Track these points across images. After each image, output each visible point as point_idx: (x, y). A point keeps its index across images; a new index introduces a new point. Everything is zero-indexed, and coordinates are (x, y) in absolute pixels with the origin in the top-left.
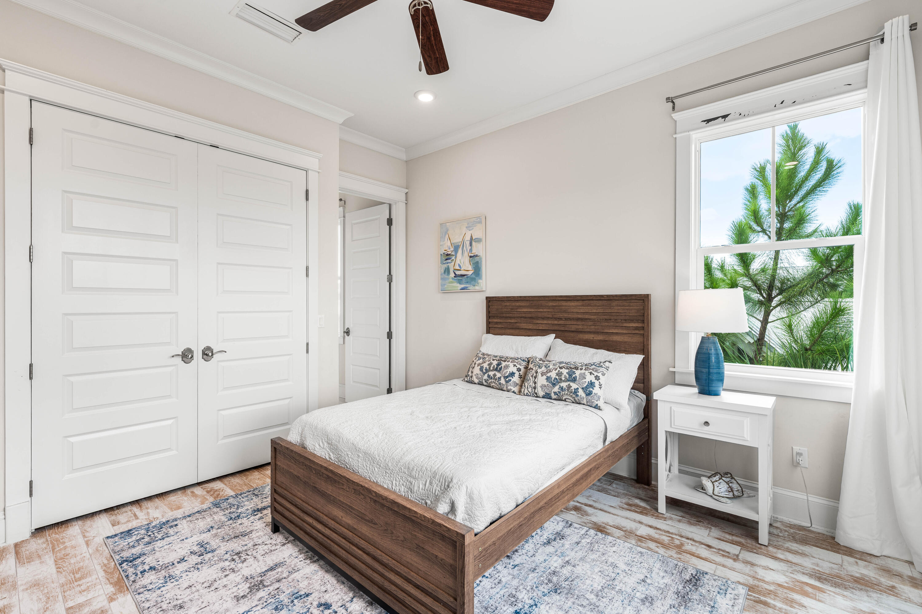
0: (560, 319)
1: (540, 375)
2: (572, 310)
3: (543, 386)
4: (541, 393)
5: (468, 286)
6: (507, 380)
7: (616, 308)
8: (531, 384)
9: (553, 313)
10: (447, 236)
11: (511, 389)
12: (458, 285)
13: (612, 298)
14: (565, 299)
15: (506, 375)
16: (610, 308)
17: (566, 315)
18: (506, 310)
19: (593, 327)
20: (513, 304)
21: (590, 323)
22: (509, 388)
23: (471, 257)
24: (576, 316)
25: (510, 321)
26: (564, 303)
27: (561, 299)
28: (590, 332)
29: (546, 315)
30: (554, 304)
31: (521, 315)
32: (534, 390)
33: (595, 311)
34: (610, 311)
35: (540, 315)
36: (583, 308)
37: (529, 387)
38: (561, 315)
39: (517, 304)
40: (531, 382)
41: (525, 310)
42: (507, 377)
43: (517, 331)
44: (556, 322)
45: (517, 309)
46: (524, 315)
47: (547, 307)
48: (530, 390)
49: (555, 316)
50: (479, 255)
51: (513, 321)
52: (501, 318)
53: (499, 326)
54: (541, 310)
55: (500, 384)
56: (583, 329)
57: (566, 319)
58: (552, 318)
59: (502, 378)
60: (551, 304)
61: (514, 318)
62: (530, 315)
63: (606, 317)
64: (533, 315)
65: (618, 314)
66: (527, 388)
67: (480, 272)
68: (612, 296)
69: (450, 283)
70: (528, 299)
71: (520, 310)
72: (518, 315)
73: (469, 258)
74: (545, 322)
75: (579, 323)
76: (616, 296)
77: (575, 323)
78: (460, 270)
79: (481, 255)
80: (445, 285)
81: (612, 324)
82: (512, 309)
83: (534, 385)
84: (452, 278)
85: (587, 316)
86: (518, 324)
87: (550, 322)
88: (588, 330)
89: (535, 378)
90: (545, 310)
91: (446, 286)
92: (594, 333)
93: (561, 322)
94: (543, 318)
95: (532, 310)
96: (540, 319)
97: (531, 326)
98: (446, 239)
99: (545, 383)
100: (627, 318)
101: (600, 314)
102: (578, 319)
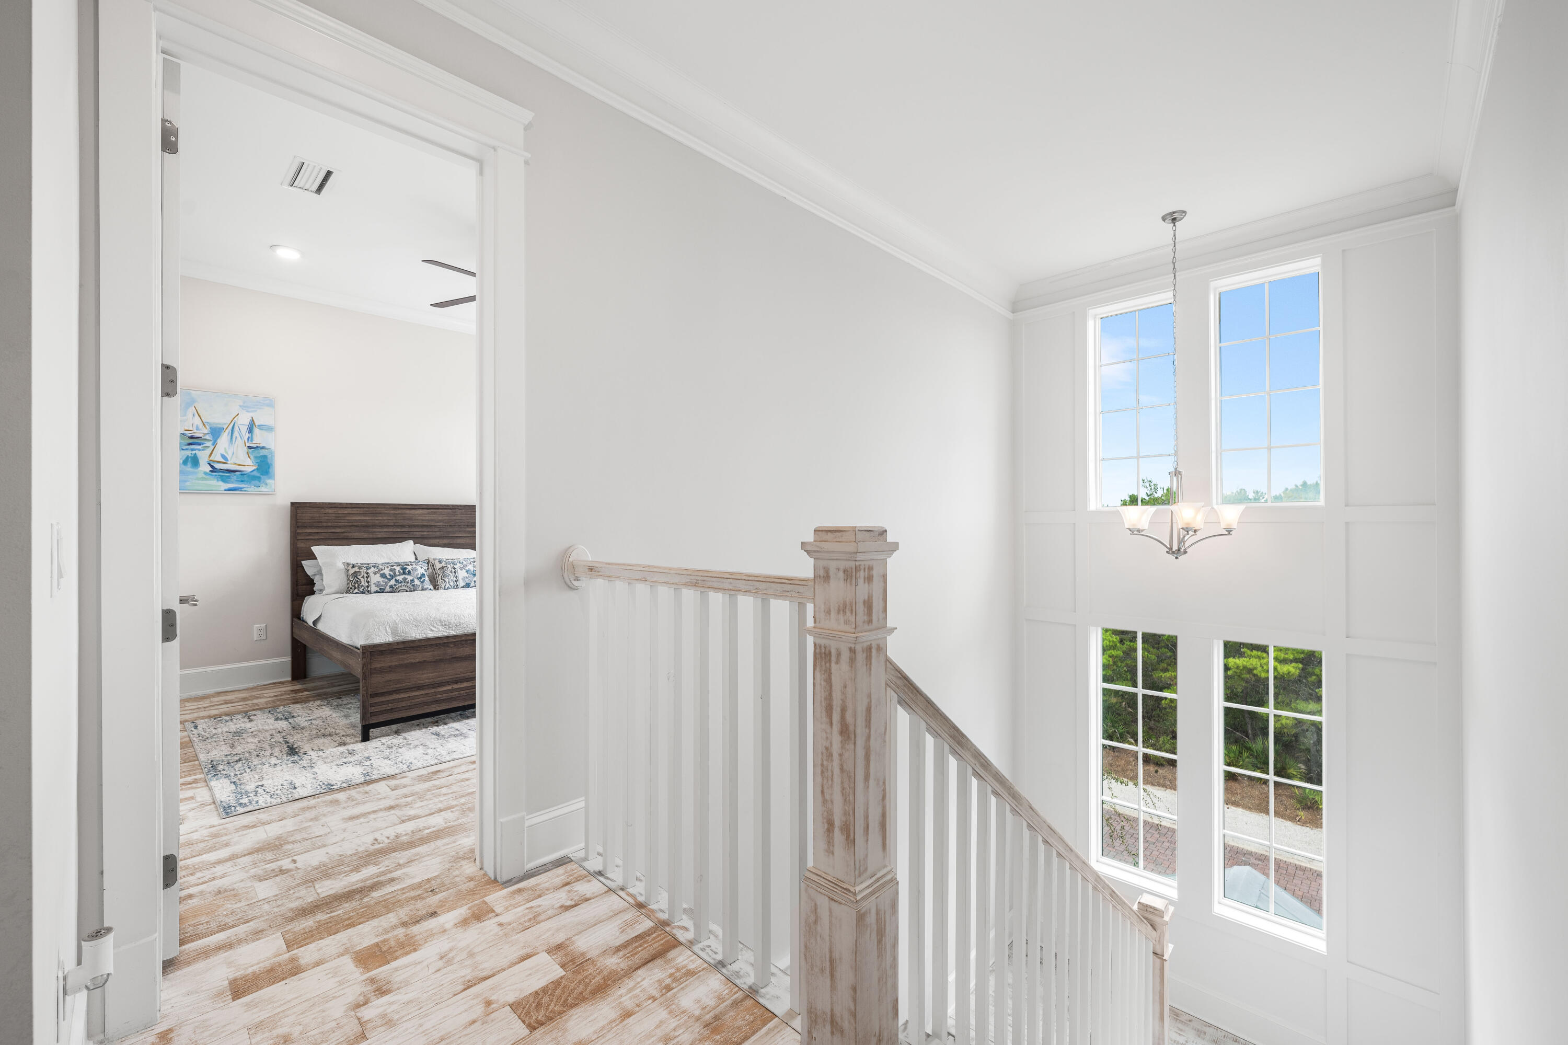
0: (403, 526)
1: (459, 570)
2: (417, 518)
3: (463, 579)
4: (461, 583)
5: (243, 486)
6: (422, 580)
7: (459, 516)
8: (452, 578)
9: (395, 521)
10: (192, 410)
11: (428, 588)
12: (221, 483)
13: (456, 507)
14: (409, 507)
15: (419, 577)
16: (454, 516)
17: (410, 523)
18: (326, 518)
19: (438, 533)
20: (339, 512)
21: (437, 529)
22: (425, 587)
23: (250, 447)
24: (421, 523)
25: (333, 531)
26: (408, 511)
27: (405, 507)
28: (435, 538)
29: (385, 523)
30: (397, 512)
31: (351, 524)
32: (455, 583)
33: (440, 518)
34: (454, 518)
35: (377, 523)
36: (428, 515)
37: (450, 581)
38: (405, 523)
39: (346, 512)
40: (452, 577)
41: (357, 518)
42: (420, 578)
43: (345, 541)
44: (399, 530)
45: (345, 517)
46: (355, 524)
47: (386, 515)
48: (452, 583)
49: (397, 524)
50: (267, 447)
51: (338, 530)
52: (318, 527)
53: (316, 537)
54: (380, 518)
55: (414, 585)
56: (428, 535)
57: (410, 526)
58: (392, 526)
59: (416, 580)
60: (392, 512)
61: (340, 527)
62: (364, 524)
63: (451, 524)
64: (370, 524)
65: (461, 521)
66: (449, 582)
67: (270, 470)
68: (457, 505)
69: (198, 479)
70: (362, 506)
71: (350, 518)
72: (346, 524)
73: (246, 449)
74: (385, 530)
75: (424, 529)
76: (460, 506)
77: (420, 529)
78: (227, 463)
79: (273, 448)
80: (186, 481)
81: (456, 529)
82: (336, 517)
83: (455, 579)
84: (205, 473)
85: (433, 523)
86: (346, 534)
87: (391, 530)
88: (434, 536)
89: (455, 572)
90: (385, 518)
91: (188, 484)
92: (439, 538)
93: (403, 530)
94: (381, 527)
95: (367, 518)
96: (378, 527)
97: (365, 535)
98: (191, 416)
99: (466, 575)
100: (469, 524)
101: (445, 521)
102: (423, 526)
